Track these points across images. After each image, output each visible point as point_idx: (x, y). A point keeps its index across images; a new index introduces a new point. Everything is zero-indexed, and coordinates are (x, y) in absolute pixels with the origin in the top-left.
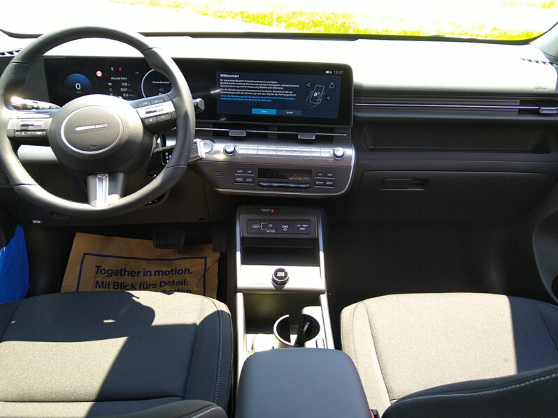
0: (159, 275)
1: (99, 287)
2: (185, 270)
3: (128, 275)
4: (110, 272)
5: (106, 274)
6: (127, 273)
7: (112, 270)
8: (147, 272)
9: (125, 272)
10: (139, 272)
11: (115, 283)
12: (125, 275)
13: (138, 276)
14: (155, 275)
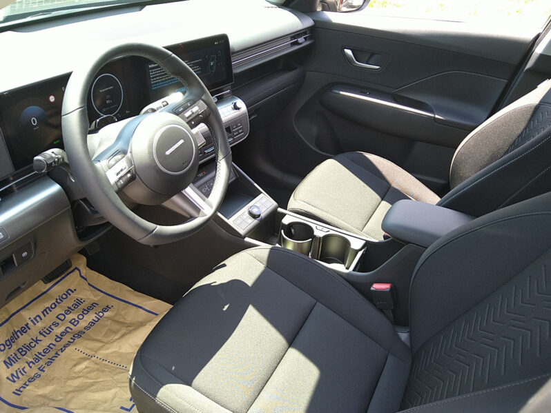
0: (48, 313)
1: (11, 365)
2: (67, 292)
3: (22, 335)
4: (8, 343)
5: (7, 347)
6: (19, 333)
7: (8, 340)
8: (35, 319)
9: (16, 333)
10: (27, 325)
11: (18, 350)
12: (19, 337)
13: (29, 329)
14: (45, 316)
